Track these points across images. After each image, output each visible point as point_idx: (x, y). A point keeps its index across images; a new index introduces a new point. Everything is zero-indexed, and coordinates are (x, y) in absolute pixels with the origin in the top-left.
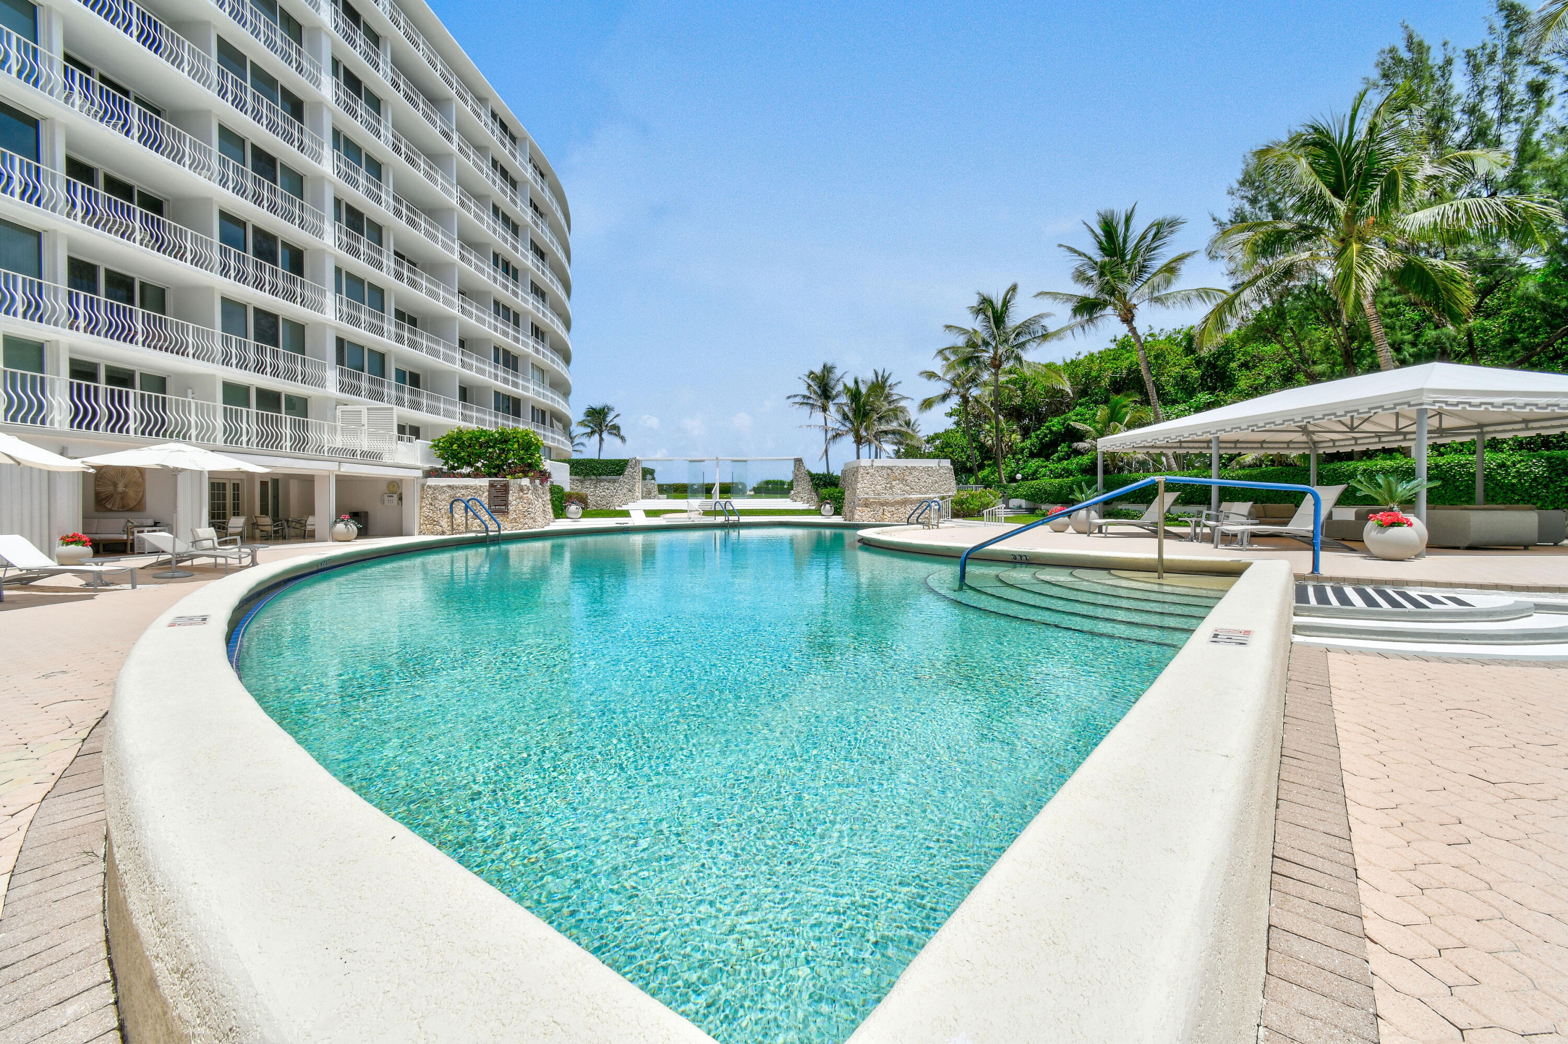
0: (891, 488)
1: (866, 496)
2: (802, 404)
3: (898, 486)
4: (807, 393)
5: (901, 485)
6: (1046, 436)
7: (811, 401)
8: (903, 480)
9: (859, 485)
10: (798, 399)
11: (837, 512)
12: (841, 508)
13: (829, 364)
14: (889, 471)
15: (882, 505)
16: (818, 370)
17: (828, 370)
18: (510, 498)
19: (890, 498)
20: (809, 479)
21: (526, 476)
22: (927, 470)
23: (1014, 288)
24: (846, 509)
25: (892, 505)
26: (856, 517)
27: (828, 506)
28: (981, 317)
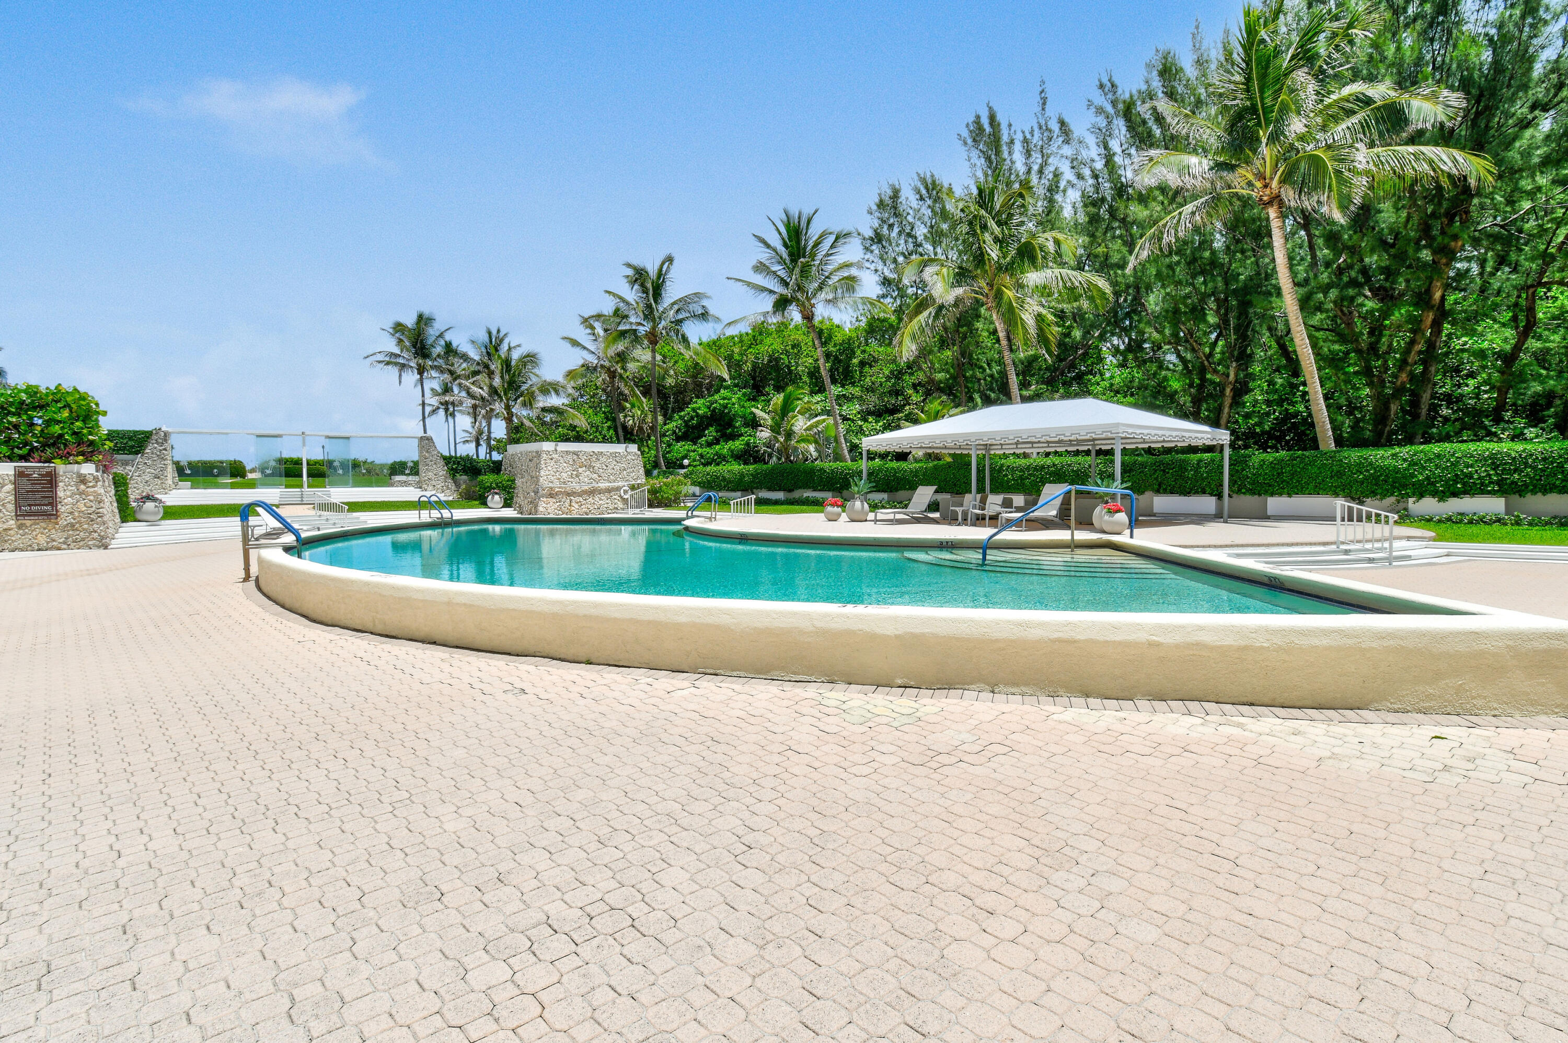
0: (577, 476)
1: (551, 485)
2: (388, 363)
3: (585, 474)
4: (397, 350)
5: (588, 473)
6: (692, 418)
7: (401, 361)
8: (590, 467)
9: (542, 473)
10: (380, 357)
11: (507, 504)
12: (512, 498)
13: (427, 312)
14: (575, 457)
15: (568, 494)
16: (410, 321)
17: (423, 320)
18: (60, 493)
19: (578, 488)
20: (442, 463)
21: (87, 460)
22: (614, 455)
23: (670, 259)
24: (519, 499)
25: (580, 495)
26: (541, 509)
27: (497, 497)
28: (636, 287)
